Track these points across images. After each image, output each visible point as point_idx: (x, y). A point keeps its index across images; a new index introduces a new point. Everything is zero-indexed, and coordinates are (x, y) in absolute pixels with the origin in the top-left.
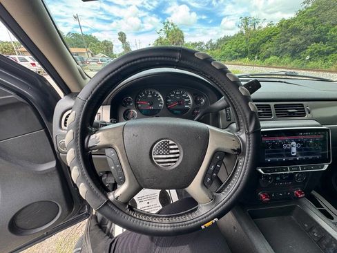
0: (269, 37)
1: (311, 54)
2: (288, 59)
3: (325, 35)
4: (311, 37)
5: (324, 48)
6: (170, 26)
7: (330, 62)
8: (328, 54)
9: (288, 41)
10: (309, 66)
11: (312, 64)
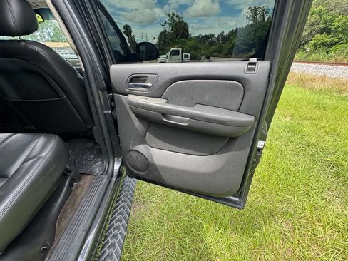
1: (315, 45)
3: (331, 25)
4: (317, 28)
5: (328, 39)
6: (175, 18)
7: (332, 54)
8: (331, 45)
10: (311, 58)
11: (314, 56)
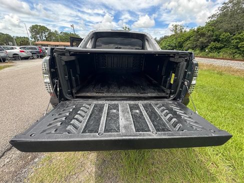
0: (189, 37)
1: (211, 48)
2: (198, 51)
3: (219, 37)
4: (212, 38)
5: (218, 45)
7: (221, 53)
8: (220, 48)
9: (198, 40)
10: (209, 55)
11: (211, 54)
